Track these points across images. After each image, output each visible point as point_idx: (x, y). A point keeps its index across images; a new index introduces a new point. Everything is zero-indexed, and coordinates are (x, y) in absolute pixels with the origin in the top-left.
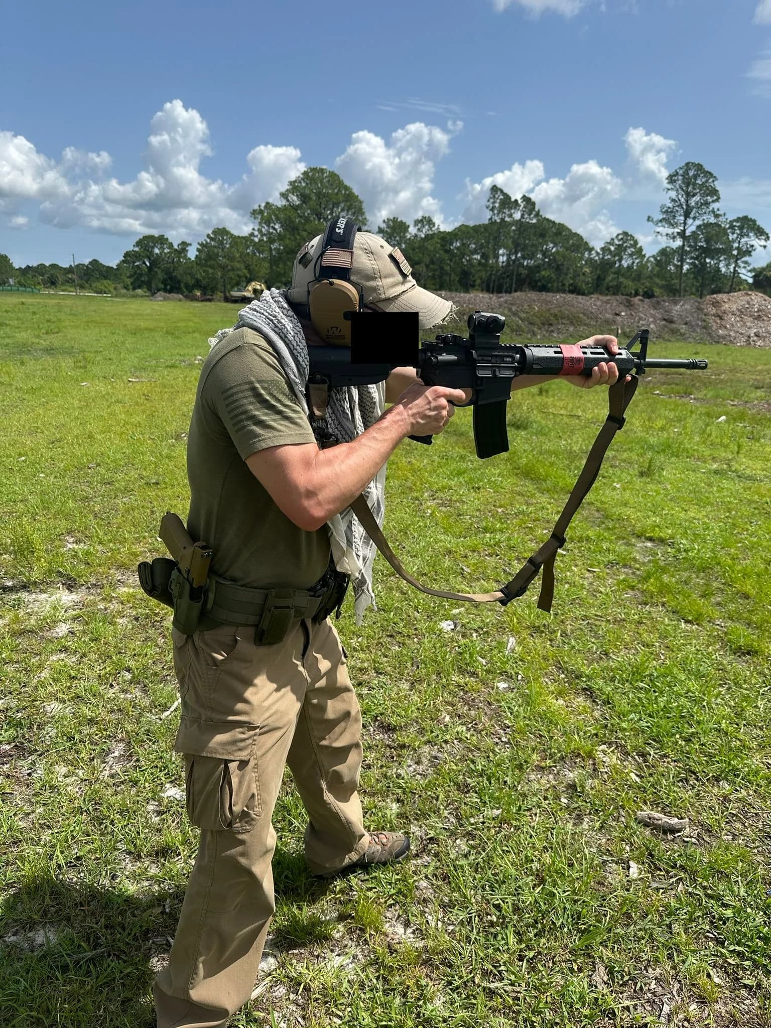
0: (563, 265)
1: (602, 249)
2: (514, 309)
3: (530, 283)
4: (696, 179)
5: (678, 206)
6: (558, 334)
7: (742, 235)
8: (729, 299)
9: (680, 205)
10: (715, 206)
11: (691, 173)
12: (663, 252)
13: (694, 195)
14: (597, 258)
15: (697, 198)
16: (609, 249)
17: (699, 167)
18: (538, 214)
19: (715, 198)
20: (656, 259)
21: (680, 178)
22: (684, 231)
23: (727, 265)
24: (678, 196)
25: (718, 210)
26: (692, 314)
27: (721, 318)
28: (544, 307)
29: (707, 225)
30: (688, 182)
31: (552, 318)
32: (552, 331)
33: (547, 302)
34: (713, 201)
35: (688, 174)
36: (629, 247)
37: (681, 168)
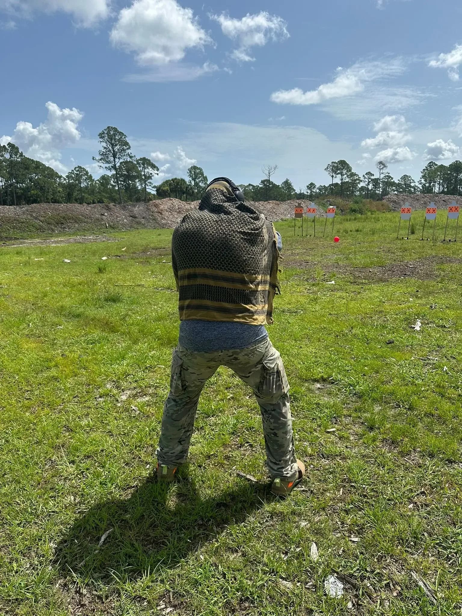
0: (44, 186)
1: (67, 176)
2: (34, 215)
3: (25, 199)
4: (115, 136)
5: (108, 151)
6: (69, 229)
7: (144, 168)
8: (162, 203)
9: (110, 151)
10: (129, 151)
11: (112, 133)
12: (103, 178)
13: (116, 145)
14: (65, 182)
15: (118, 147)
16: (71, 176)
17: (115, 130)
18: (21, 155)
19: (128, 147)
20: (100, 182)
21: (106, 135)
22: (115, 165)
23: (141, 185)
24: (107, 145)
25: (131, 153)
26: (145, 212)
27: (161, 214)
28: (55, 212)
29: (126, 162)
30: (111, 138)
31: (62, 219)
32: (64, 228)
33: (56, 210)
34: (127, 149)
35: (110, 133)
36: (84, 175)
37: (105, 130)
